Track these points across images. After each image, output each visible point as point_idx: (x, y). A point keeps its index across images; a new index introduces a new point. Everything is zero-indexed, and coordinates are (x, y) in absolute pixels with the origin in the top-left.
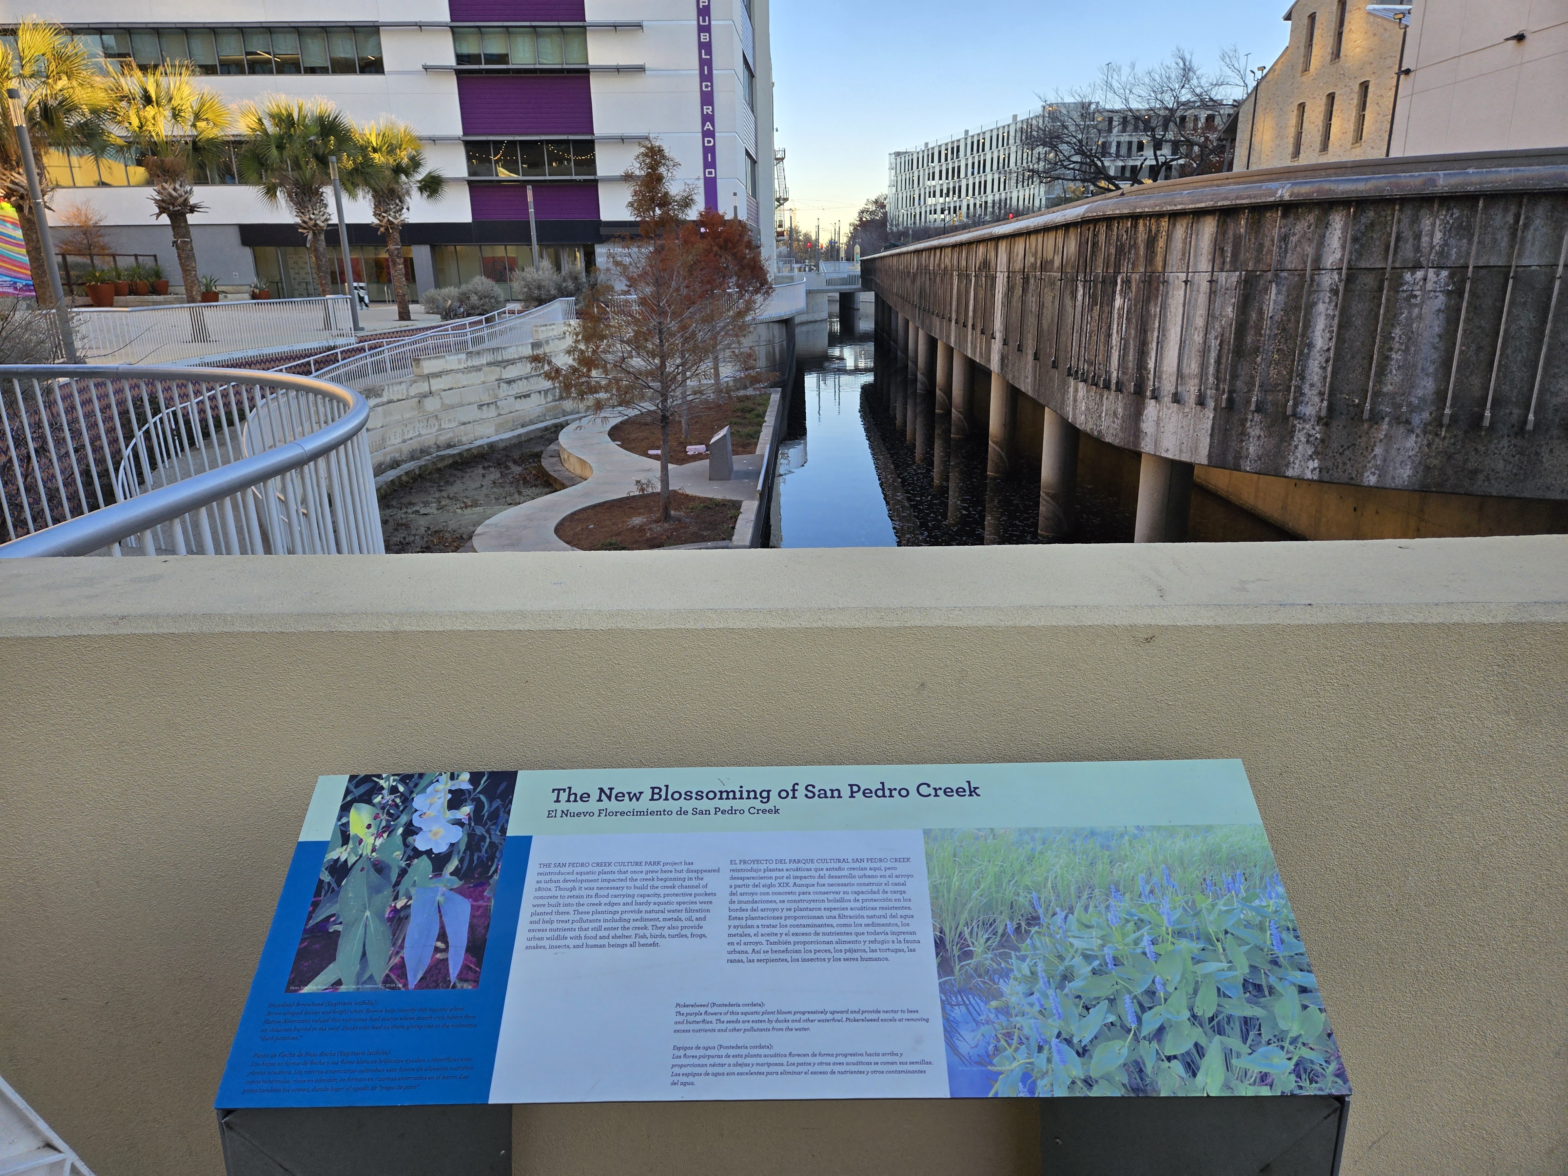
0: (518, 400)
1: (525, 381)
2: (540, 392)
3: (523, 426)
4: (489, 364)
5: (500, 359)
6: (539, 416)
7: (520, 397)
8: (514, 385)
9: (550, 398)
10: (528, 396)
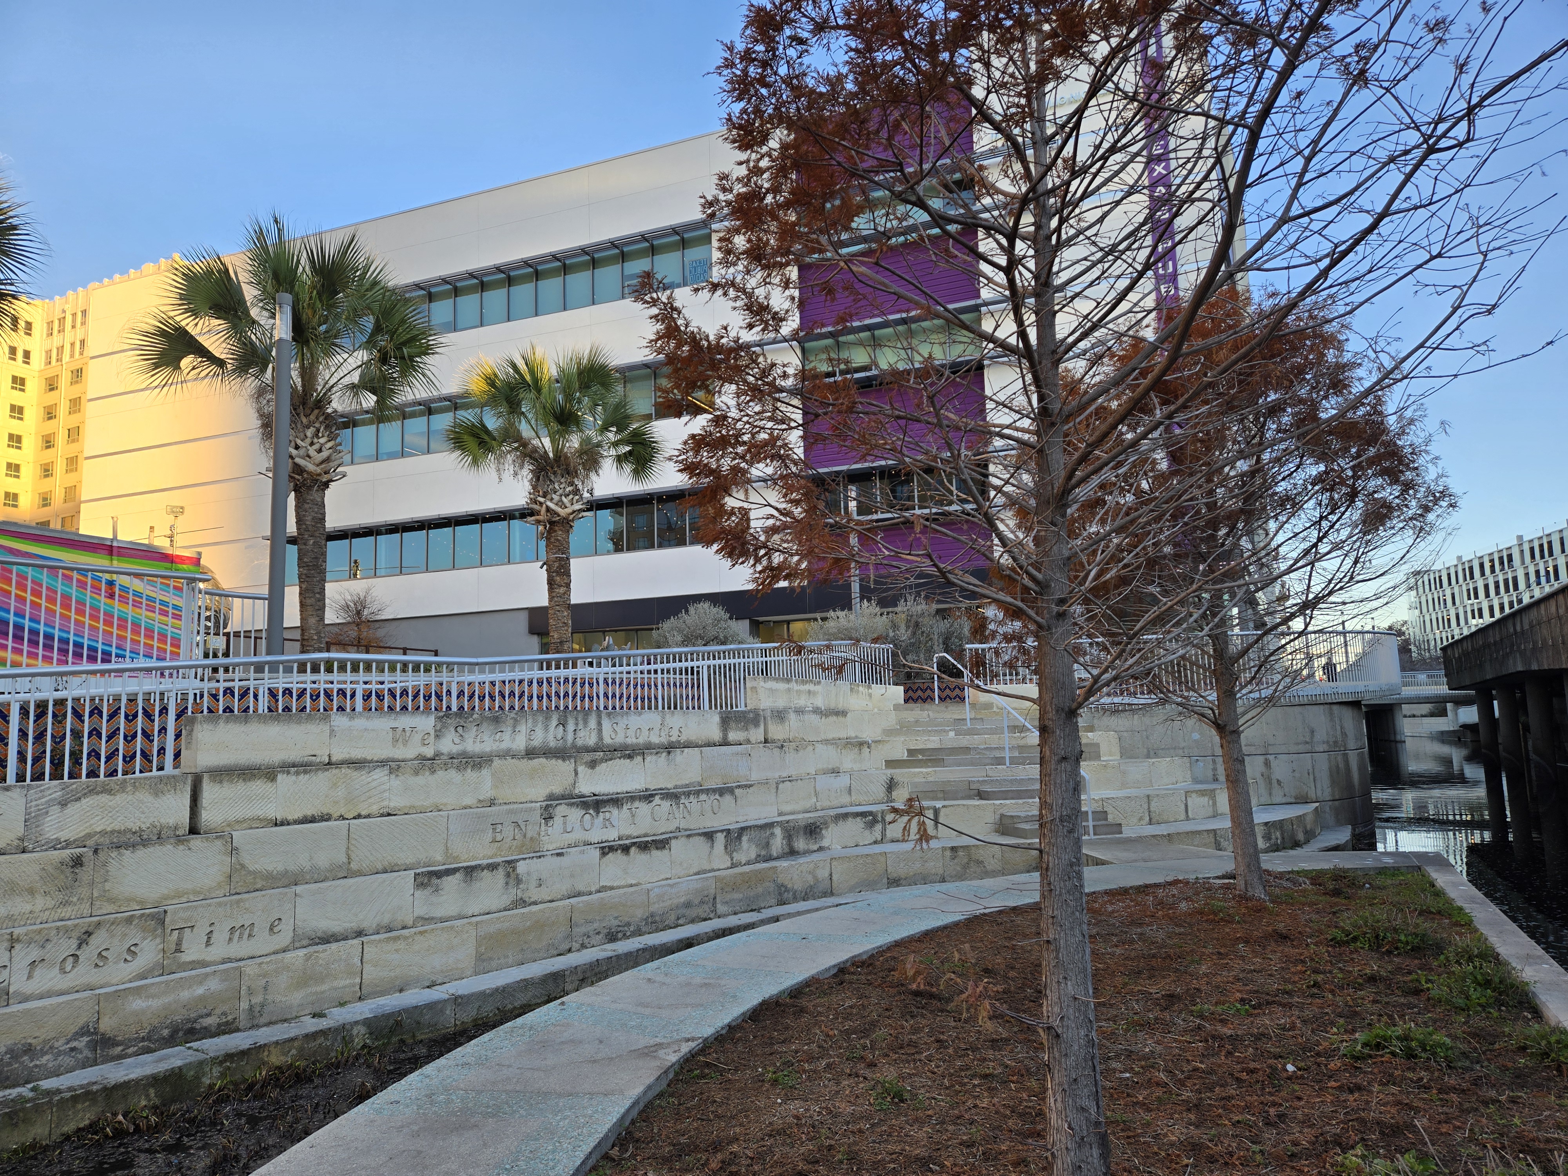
0: (617, 857)
1: (666, 804)
2: (709, 836)
3: (612, 937)
4: (531, 753)
5: (588, 738)
6: (688, 905)
7: (626, 849)
8: (614, 813)
9: (748, 850)
10: (661, 844)
